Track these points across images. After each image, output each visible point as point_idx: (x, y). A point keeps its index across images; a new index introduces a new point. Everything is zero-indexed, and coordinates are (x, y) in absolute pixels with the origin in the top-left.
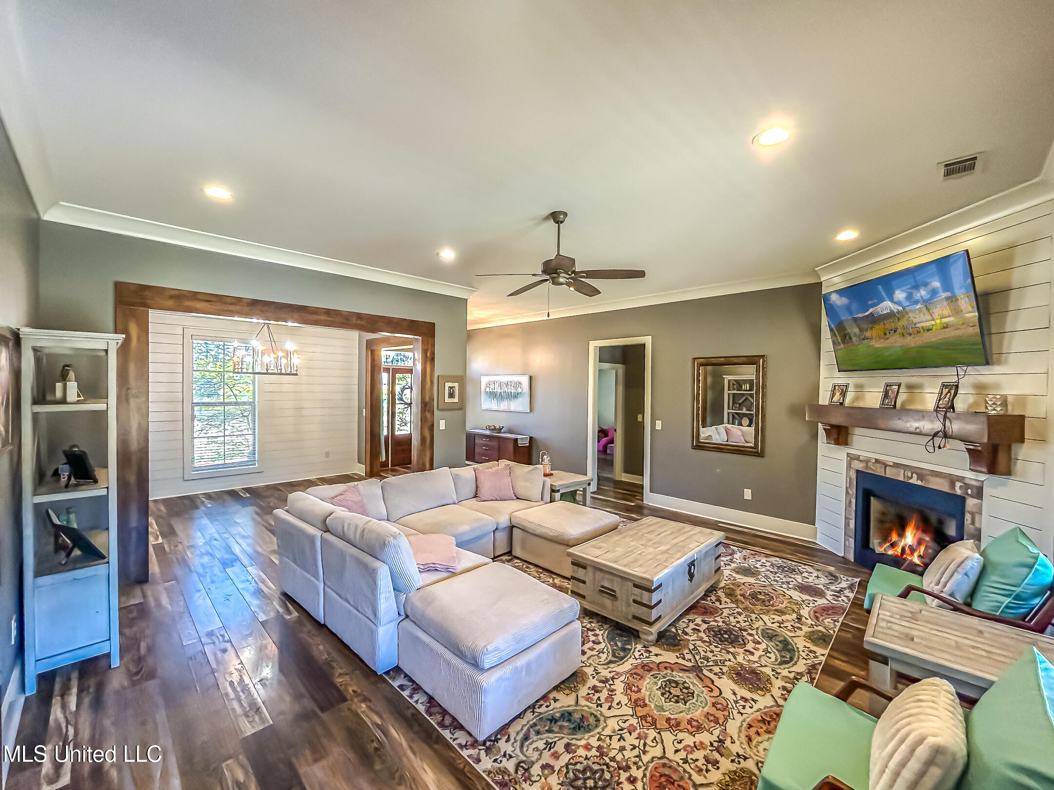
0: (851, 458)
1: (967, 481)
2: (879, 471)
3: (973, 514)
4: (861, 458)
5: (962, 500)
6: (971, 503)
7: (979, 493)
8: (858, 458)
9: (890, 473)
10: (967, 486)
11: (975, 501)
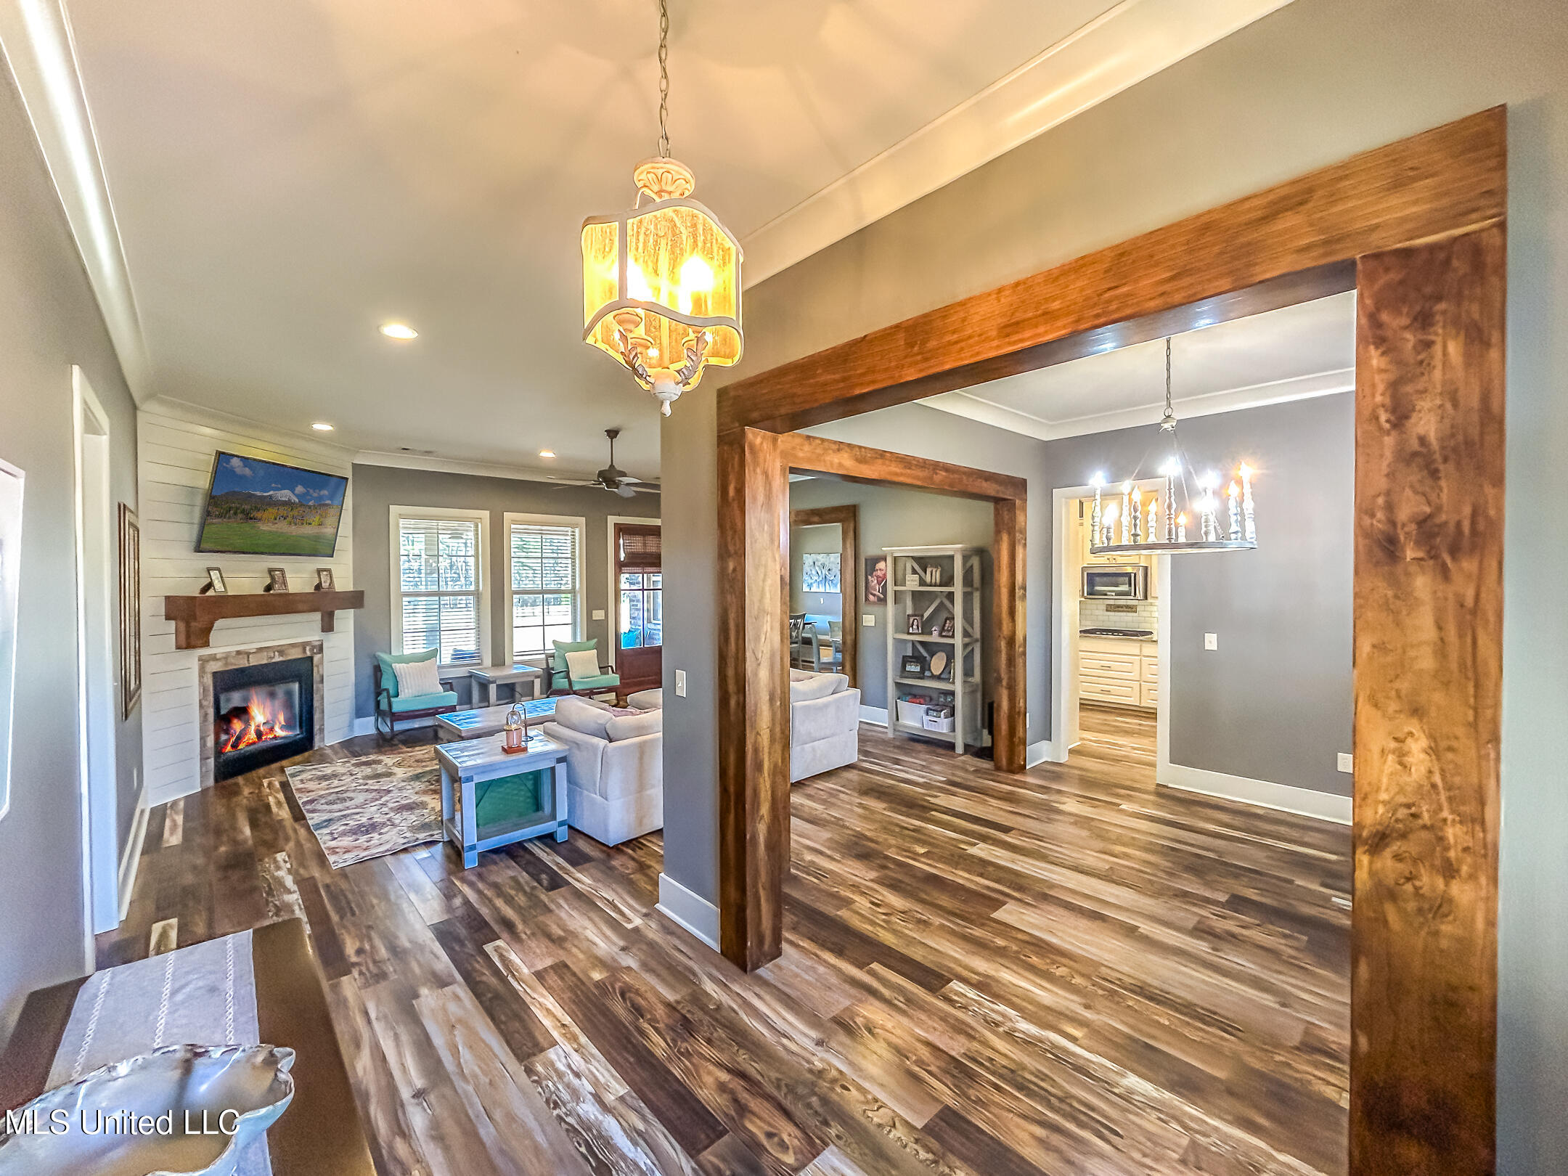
0: (203, 661)
1: (313, 644)
2: (243, 663)
3: (318, 666)
4: (218, 657)
5: (311, 659)
6: (316, 658)
7: (321, 649)
8: (214, 658)
9: (254, 661)
10: (314, 647)
11: (320, 655)
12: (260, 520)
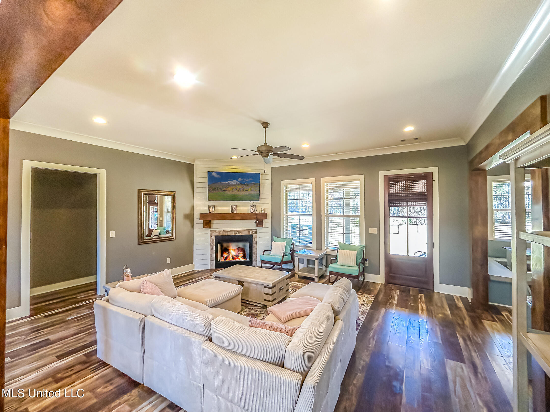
0: (212, 232)
1: (253, 230)
2: (225, 234)
3: (254, 238)
4: (217, 231)
5: (252, 235)
6: (254, 236)
7: (256, 232)
8: (215, 231)
9: (229, 234)
10: (253, 232)
11: (255, 235)
12: (227, 191)
